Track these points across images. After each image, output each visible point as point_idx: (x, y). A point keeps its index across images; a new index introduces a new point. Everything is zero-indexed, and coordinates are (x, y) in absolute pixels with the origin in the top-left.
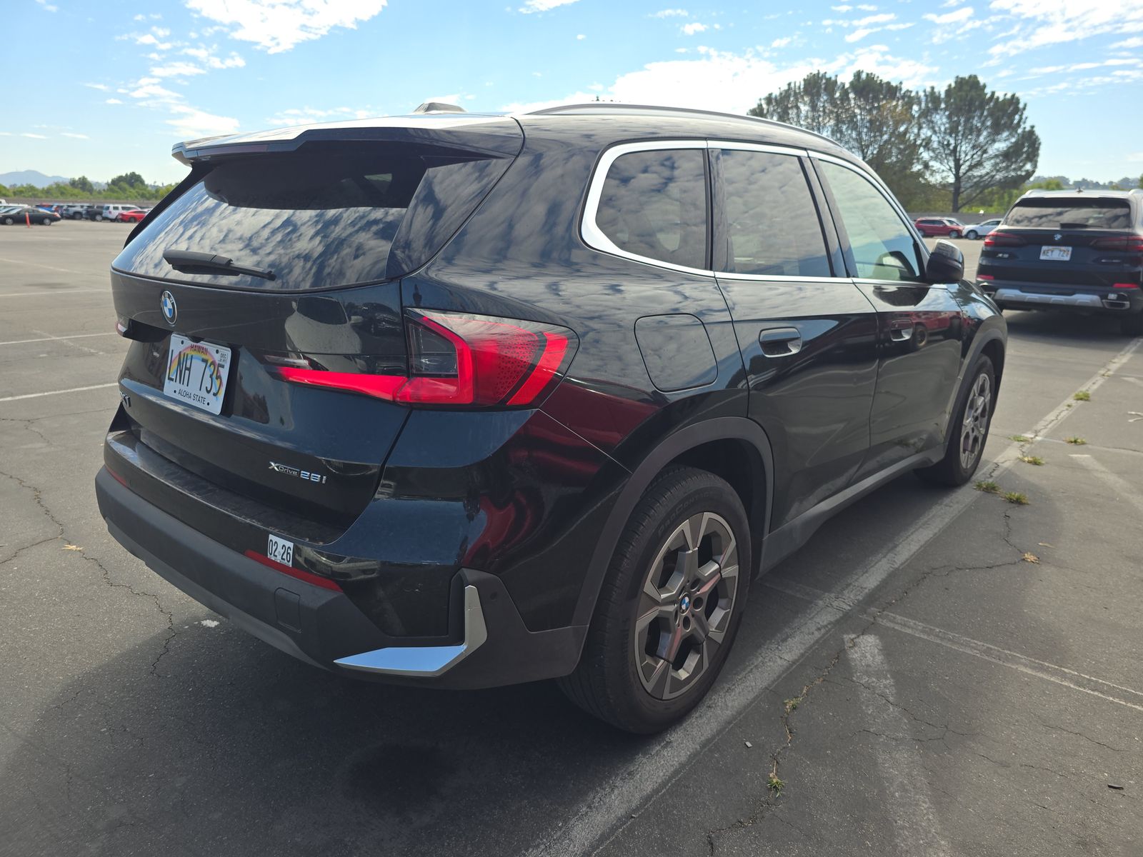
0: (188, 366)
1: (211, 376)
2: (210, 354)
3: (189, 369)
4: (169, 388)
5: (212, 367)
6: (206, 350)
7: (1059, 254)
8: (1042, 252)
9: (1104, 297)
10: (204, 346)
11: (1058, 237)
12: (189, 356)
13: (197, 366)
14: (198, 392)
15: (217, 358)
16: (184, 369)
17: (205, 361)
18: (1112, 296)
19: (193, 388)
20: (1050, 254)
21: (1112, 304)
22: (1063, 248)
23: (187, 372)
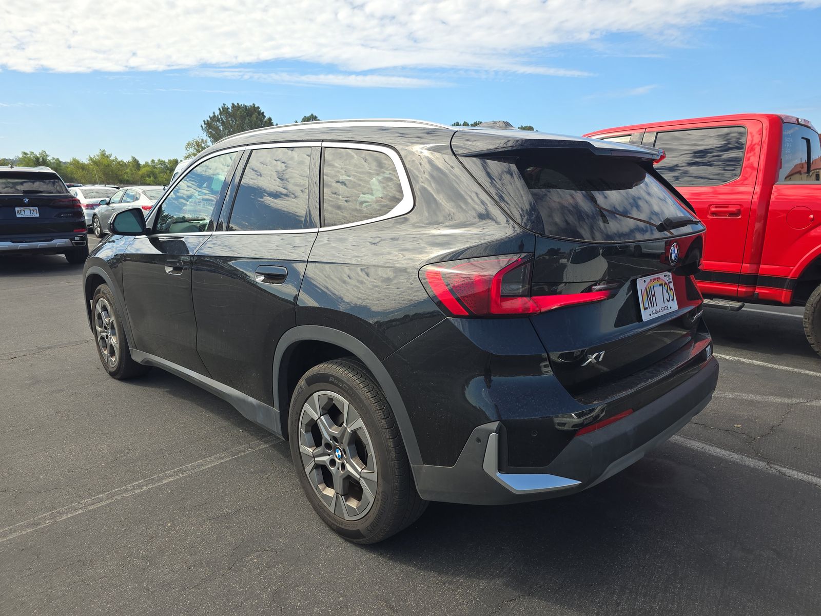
0: (653, 293)
1: (667, 292)
2: (662, 280)
3: (654, 295)
4: (646, 316)
5: (666, 285)
6: (659, 278)
7: (30, 213)
8: (17, 212)
9: (72, 239)
10: (658, 277)
11: (26, 200)
12: (652, 287)
13: (658, 290)
14: (664, 306)
15: (665, 279)
16: (651, 296)
17: (661, 285)
18: (77, 238)
19: (660, 304)
20: (23, 213)
21: (77, 243)
22: (31, 208)
23: (654, 297)
